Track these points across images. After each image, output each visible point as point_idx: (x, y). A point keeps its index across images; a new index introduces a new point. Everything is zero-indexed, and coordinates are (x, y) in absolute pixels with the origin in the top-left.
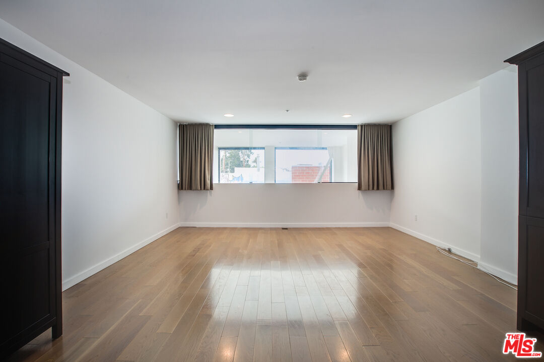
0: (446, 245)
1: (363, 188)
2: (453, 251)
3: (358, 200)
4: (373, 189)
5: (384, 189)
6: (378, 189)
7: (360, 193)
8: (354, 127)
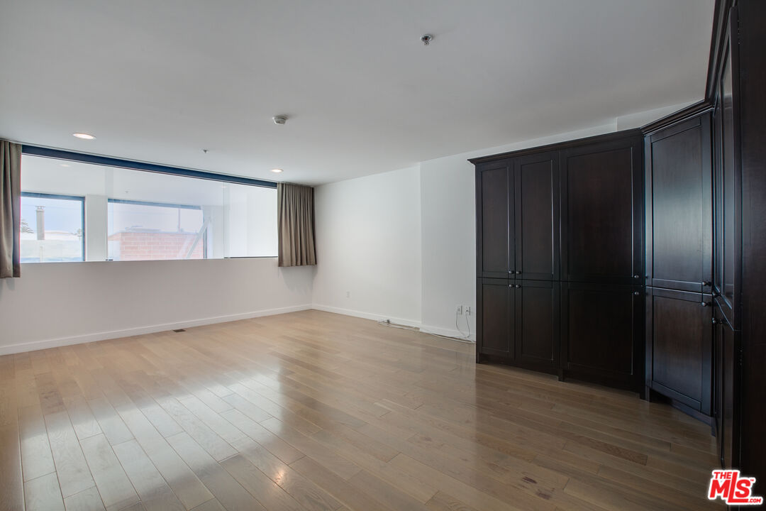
0: (384, 318)
1: (285, 263)
2: (392, 321)
3: (277, 279)
4: (297, 265)
5: (307, 264)
6: (301, 264)
7: (280, 271)
8: (272, 185)
